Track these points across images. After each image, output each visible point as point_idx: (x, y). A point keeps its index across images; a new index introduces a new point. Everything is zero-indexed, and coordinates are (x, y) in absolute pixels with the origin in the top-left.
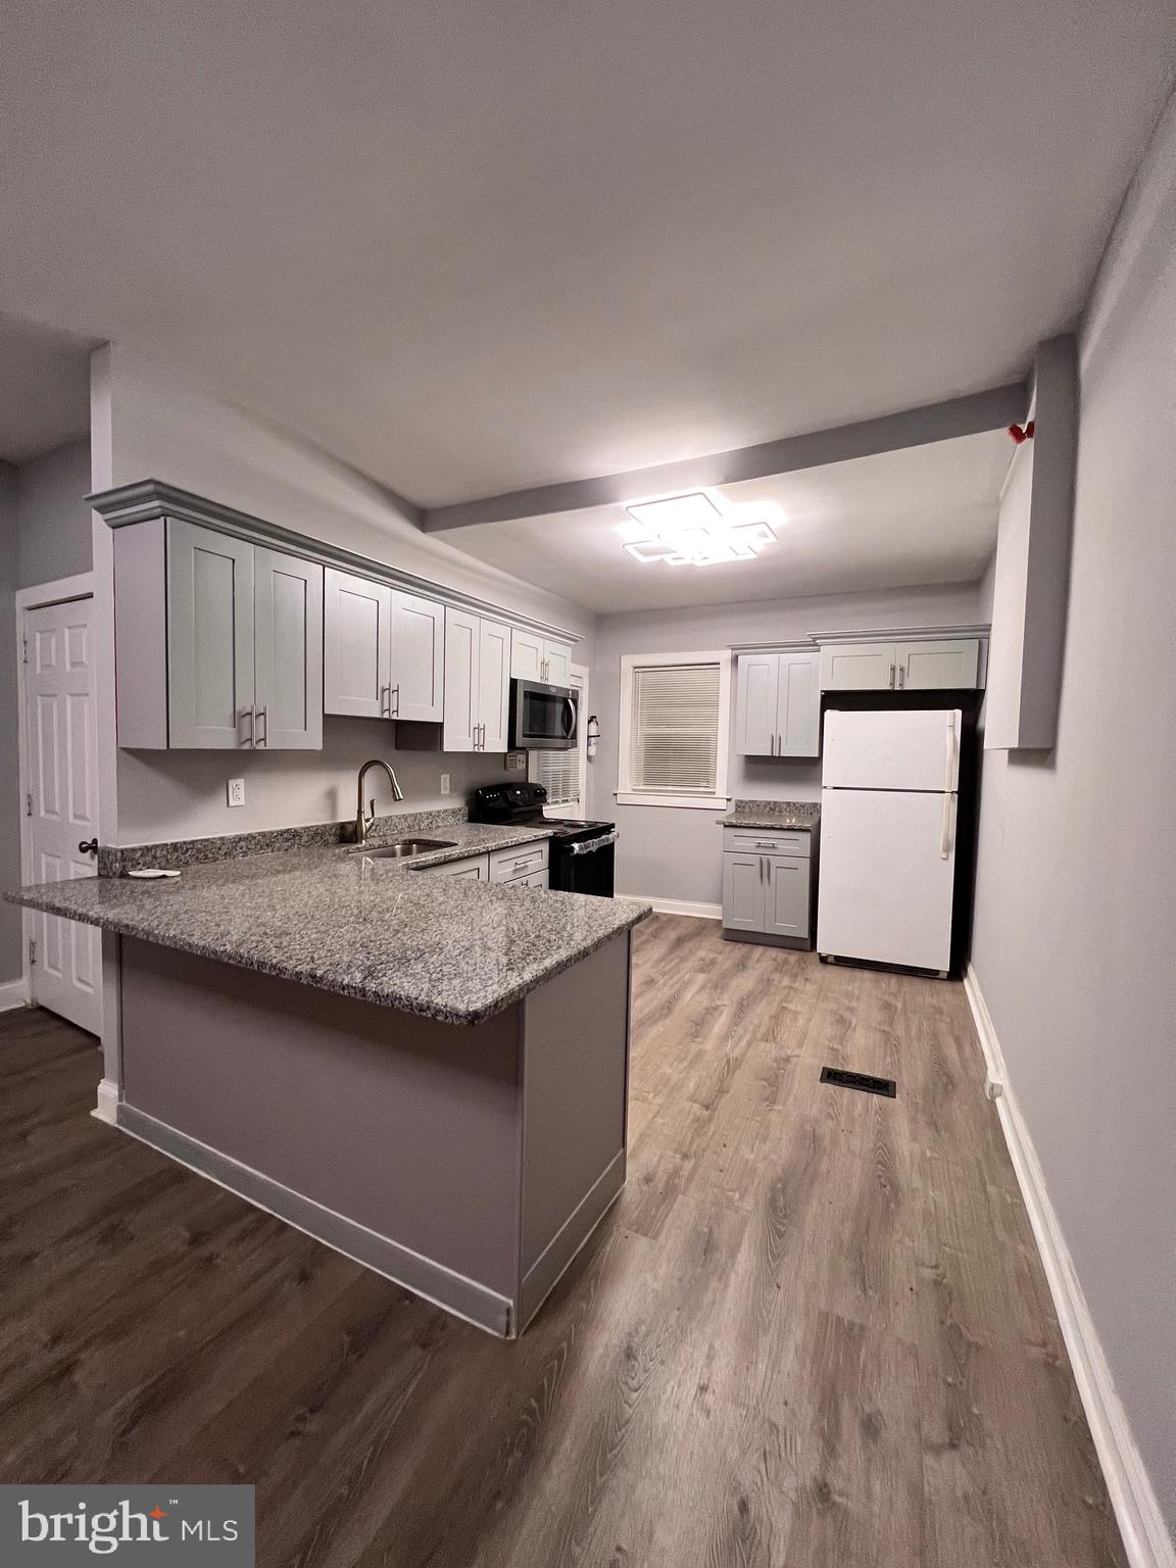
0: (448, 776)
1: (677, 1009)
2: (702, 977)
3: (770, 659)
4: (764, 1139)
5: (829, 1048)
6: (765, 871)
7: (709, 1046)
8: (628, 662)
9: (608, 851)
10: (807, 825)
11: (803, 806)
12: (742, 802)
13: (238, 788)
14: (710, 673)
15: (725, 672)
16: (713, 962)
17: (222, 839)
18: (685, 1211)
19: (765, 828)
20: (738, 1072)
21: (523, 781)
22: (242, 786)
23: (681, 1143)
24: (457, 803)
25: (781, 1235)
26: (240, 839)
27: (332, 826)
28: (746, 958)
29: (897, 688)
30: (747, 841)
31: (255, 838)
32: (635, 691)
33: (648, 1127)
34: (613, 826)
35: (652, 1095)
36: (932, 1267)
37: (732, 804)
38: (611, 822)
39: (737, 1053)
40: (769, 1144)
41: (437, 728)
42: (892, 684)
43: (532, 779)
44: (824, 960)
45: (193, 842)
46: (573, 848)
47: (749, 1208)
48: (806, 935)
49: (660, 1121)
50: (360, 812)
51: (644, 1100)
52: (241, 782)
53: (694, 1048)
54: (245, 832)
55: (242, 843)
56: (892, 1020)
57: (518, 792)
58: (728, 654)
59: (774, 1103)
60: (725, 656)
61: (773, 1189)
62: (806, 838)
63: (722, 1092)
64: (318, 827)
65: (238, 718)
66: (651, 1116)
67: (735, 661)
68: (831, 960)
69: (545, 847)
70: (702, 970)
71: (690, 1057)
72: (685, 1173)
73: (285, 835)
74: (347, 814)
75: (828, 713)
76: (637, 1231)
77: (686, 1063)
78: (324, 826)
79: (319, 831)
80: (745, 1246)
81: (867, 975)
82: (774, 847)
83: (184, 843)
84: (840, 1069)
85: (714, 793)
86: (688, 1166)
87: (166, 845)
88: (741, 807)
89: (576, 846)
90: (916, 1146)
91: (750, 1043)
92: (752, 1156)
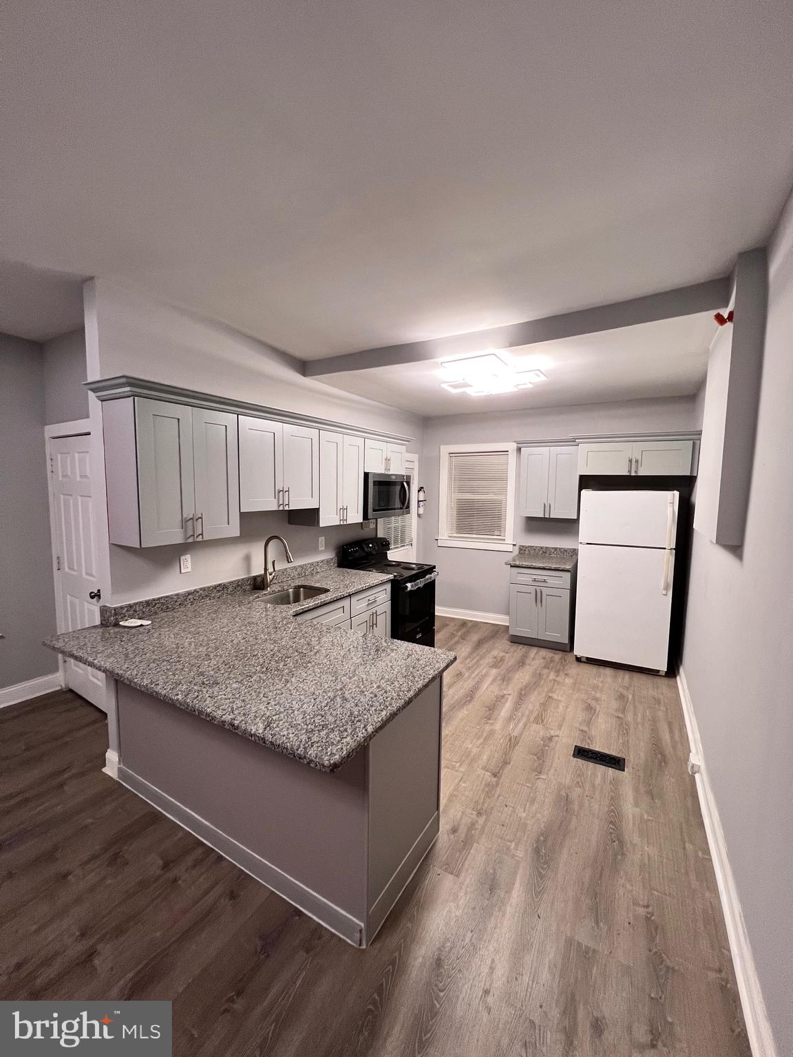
0: (323, 538)
1: (477, 696)
2: (494, 671)
3: (544, 450)
4: (533, 801)
5: (580, 730)
6: (538, 598)
7: (498, 726)
8: (445, 450)
9: (431, 586)
10: (568, 567)
11: (566, 551)
12: (523, 546)
13: (187, 561)
14: (502, 458)
15: (512, 457)
16: (502, 660)
17: (177, 595)
18: (477, 857)
19: (539, 568)
20: (517, 748)
21: (373, 536)
22: (189, 560)
23: (477, 802)
24: (329, 555)
25: (542, 877)
26: (189, 593)
27: (248, 579)
28: (525, 656)
29: (633, 474)
30: (526, 577)
31: (198, 592)
32: (450, 469)
33: (455, 790)
34: (434, 567)
35: (458, 764)
36: (644, 906)
37: (517, 548)
38: (433, 564)
39: (516, 733)
40: (536, 805)
41: (315, 512)
42: (630, 471)
43: (380, 534)
44: (578, 659)
45: (159, 599)
46: (407, 587)
47: (521, 856)
48: (566, 641)
49: (463, 785)
50: (266, 569)
51: (453, 768)
52: (188, 557)
53: (488, 728)
54: (192, 588)
55: (190, 596)
56: (625, 708)
57: (371, 545)
58: (515, 446)
59: (540, 773)
60: (511, 447)
61: (538, 841)
62: (568, 576)
63: (506, 763)
64: (238, 581)
65: (184, 522)
66: (457, 781)
67: (519, 450)
68: (583, 659)
69: (388, 587)
70: (495, 666)
71: (485, 735)
72: (479, 827)
73: (218, 588)
74: (257, 570)
75: (583, 492)
76: (446, 870)
77: (481, 740)
78: (243, 579)
79: (240, 583)
80: (517, 885)
81: (608, 671)
82: (545, 581)
83: (154, 600)
84: (587, 747)
85: (504, 540)
86: (481, 820)
87: (142, 602)
88: (523, 550)
89: (409, 585)
90: (637, 810)
91: (525, 725)
92: (524, 815)
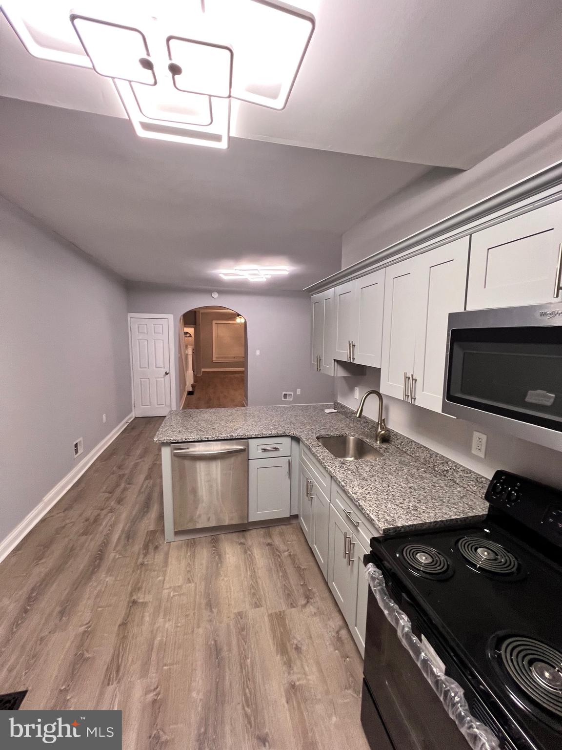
22: (358, 391)
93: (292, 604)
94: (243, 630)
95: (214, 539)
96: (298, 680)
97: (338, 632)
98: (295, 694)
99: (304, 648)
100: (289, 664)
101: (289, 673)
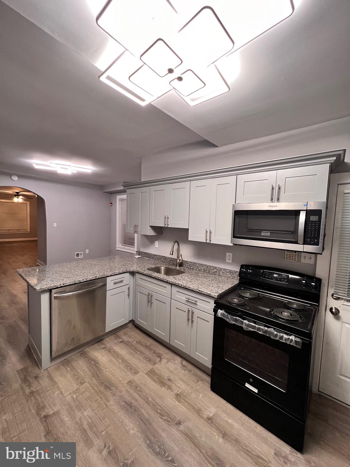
0: (231, 254)
50: (178, 257)
89: (220, 311)
93: (154, 363)
94: (137, 388)
95: (81, 353)
96: (178, 391)
97: (182, 364)
98: (180, 397)
99: (172, 378)
100: (169, 388)
101: (172, 391)
